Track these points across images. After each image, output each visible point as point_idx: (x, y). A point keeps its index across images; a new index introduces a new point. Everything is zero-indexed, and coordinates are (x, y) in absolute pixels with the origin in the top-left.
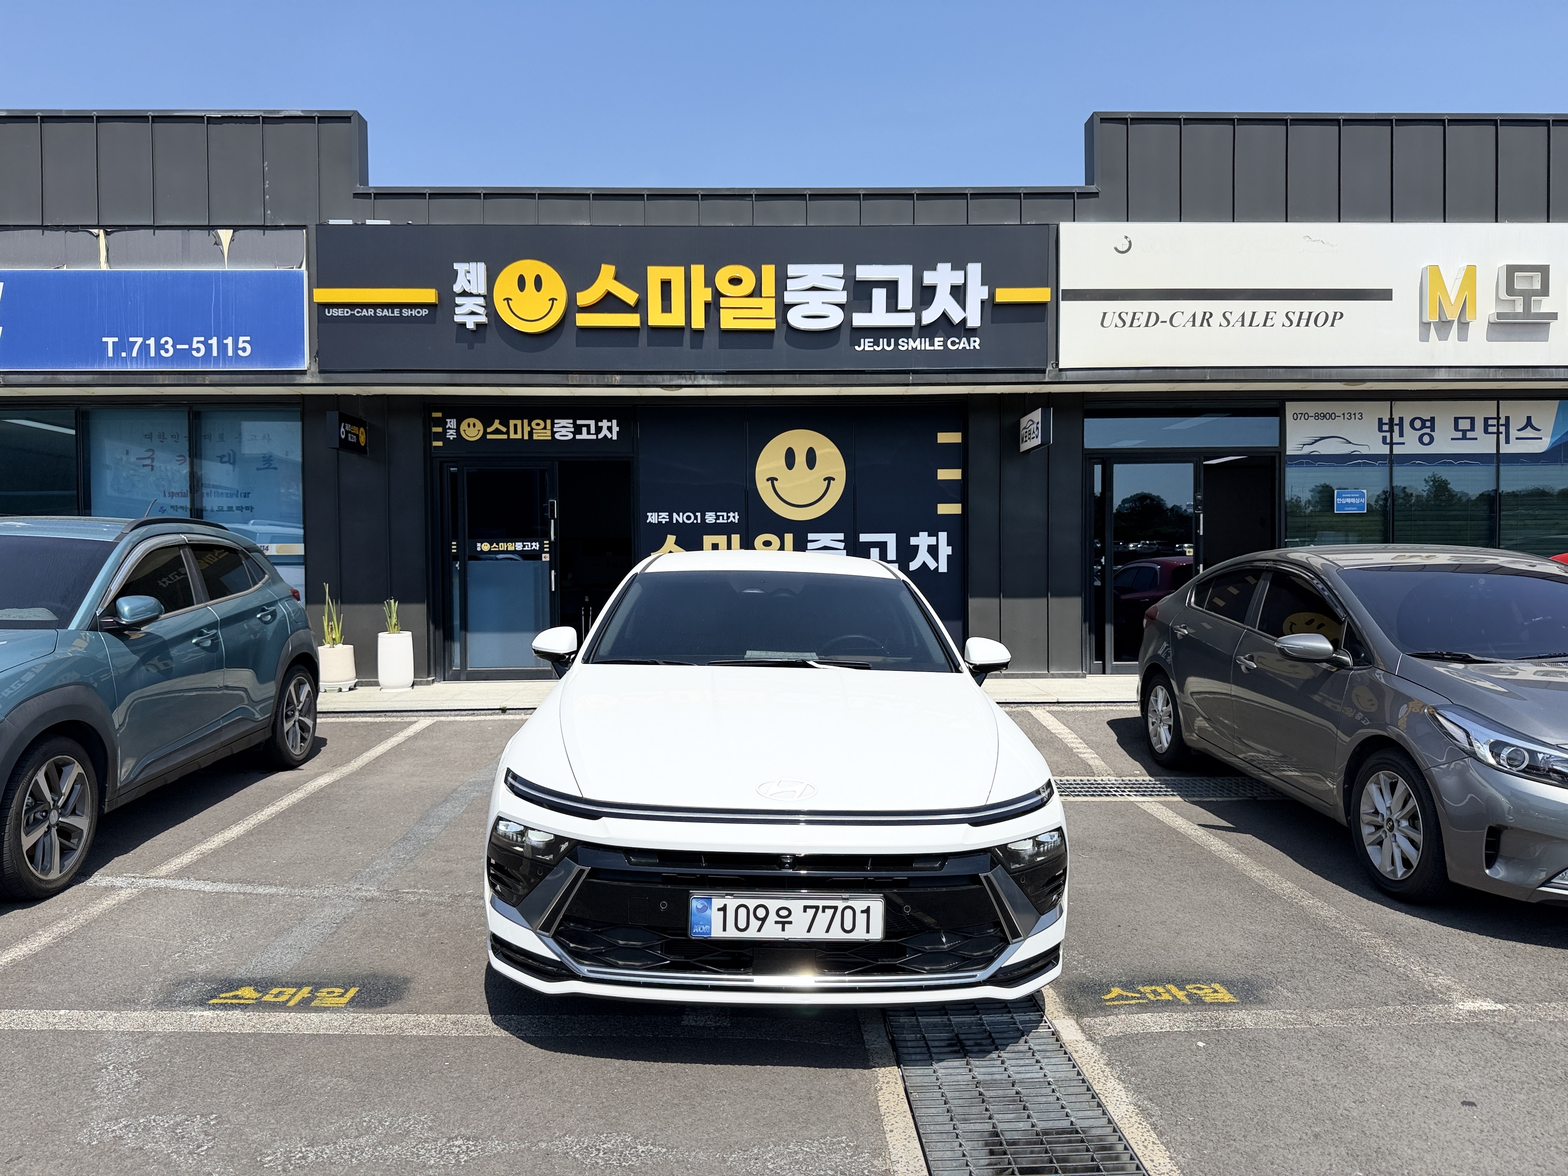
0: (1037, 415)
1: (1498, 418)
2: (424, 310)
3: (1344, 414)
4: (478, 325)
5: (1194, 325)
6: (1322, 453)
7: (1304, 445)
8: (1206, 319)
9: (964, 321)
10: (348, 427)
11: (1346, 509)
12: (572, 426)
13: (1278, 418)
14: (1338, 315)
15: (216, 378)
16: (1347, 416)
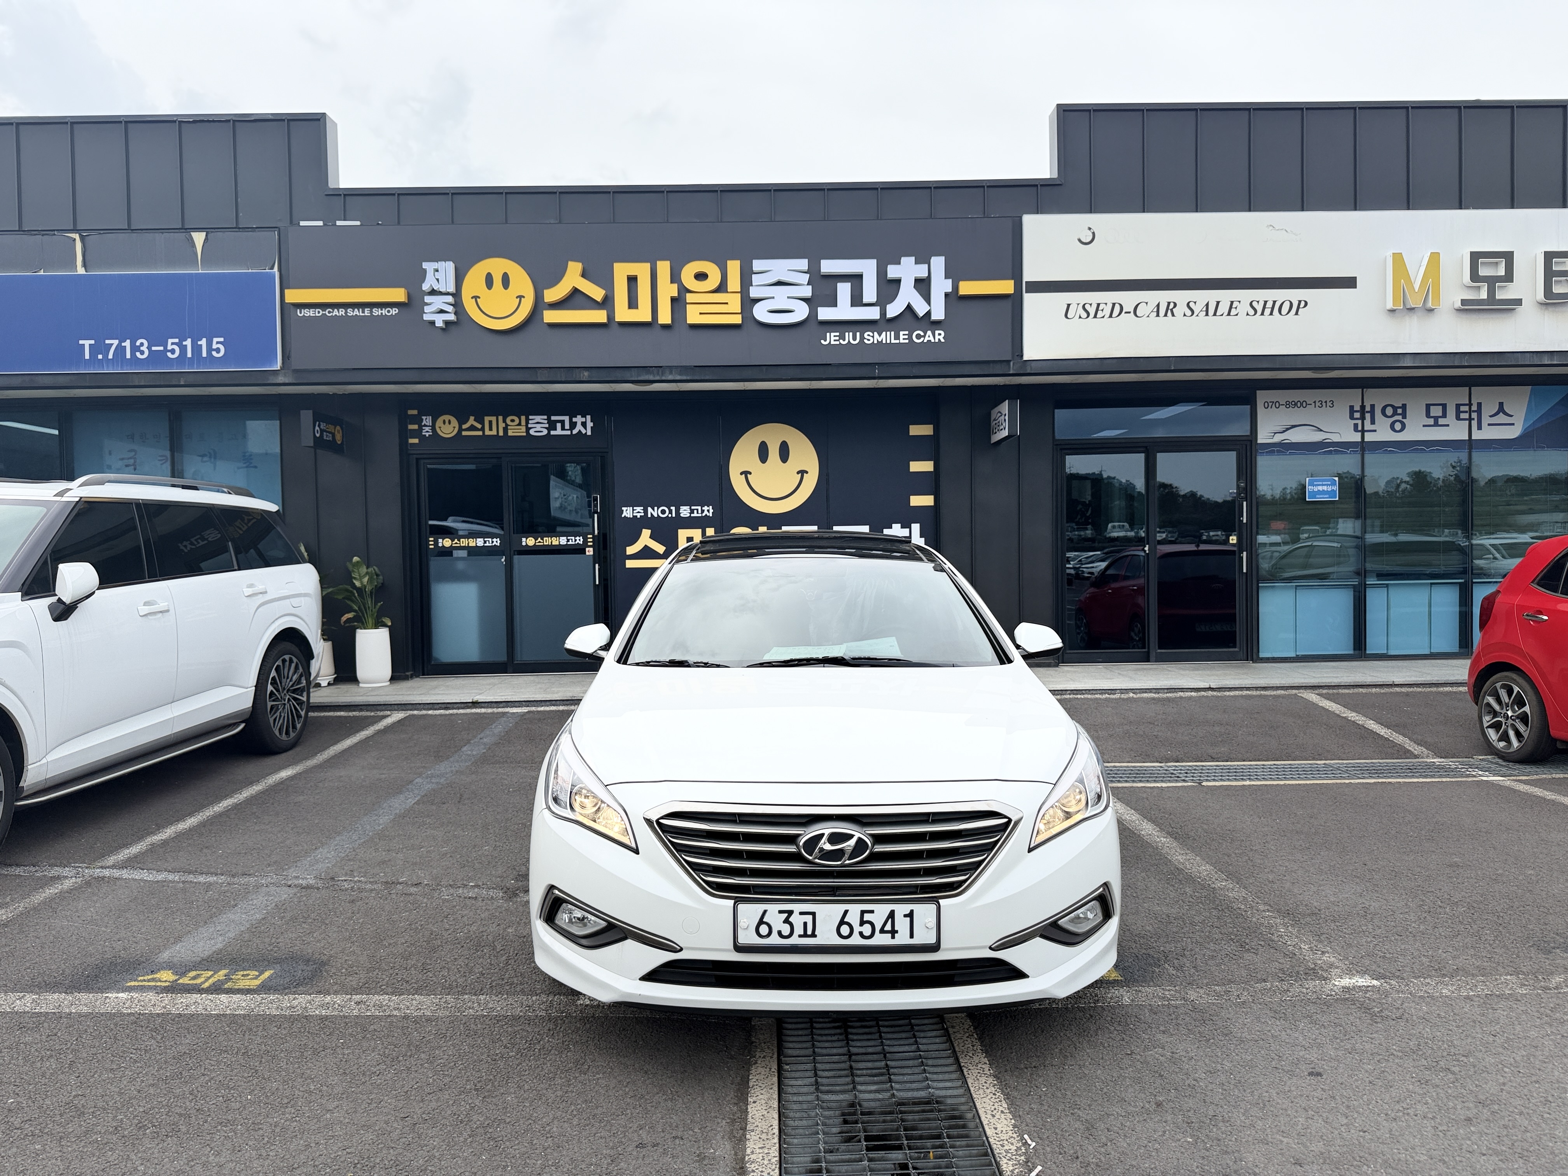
0: (1005, 407)
1: (1470, 405)
2: (394, 309)
3: (1315, 402)
4: (447, 323)
5: (1158, 315)
6: (1293, 441)
7: (1275, 433)
8: (1171, 309)
9: (928, 314)
10: (323, 425)
11: (1318, 496)
12: (546, 422)
13: (1249, 407)
14: (1303, 304)
15: (191, 379)
16: (1318, 404)
